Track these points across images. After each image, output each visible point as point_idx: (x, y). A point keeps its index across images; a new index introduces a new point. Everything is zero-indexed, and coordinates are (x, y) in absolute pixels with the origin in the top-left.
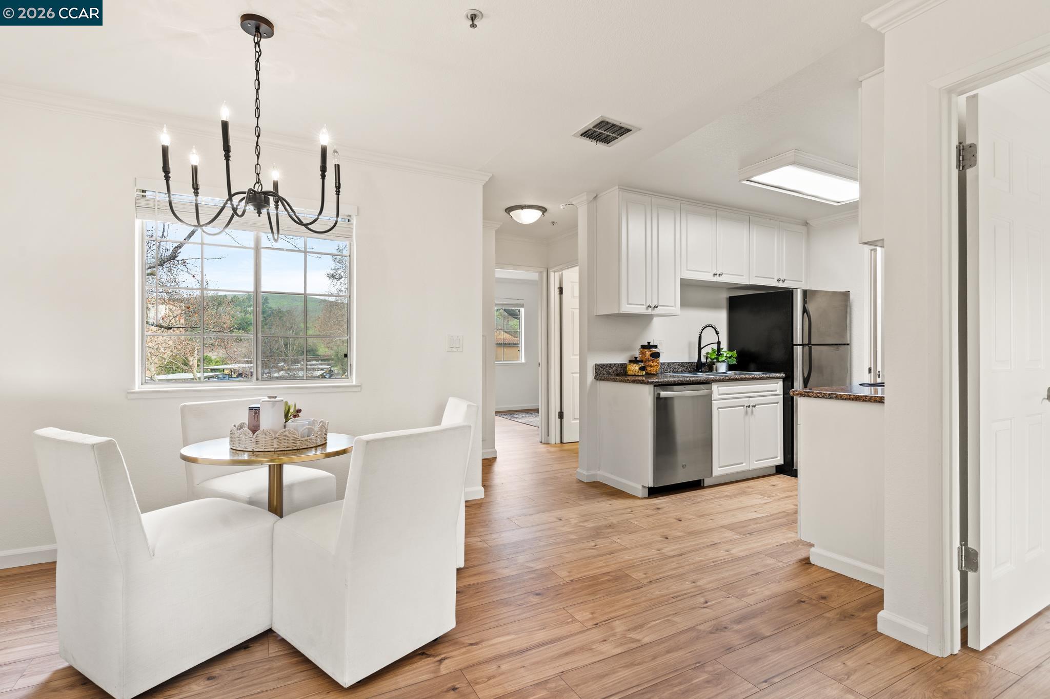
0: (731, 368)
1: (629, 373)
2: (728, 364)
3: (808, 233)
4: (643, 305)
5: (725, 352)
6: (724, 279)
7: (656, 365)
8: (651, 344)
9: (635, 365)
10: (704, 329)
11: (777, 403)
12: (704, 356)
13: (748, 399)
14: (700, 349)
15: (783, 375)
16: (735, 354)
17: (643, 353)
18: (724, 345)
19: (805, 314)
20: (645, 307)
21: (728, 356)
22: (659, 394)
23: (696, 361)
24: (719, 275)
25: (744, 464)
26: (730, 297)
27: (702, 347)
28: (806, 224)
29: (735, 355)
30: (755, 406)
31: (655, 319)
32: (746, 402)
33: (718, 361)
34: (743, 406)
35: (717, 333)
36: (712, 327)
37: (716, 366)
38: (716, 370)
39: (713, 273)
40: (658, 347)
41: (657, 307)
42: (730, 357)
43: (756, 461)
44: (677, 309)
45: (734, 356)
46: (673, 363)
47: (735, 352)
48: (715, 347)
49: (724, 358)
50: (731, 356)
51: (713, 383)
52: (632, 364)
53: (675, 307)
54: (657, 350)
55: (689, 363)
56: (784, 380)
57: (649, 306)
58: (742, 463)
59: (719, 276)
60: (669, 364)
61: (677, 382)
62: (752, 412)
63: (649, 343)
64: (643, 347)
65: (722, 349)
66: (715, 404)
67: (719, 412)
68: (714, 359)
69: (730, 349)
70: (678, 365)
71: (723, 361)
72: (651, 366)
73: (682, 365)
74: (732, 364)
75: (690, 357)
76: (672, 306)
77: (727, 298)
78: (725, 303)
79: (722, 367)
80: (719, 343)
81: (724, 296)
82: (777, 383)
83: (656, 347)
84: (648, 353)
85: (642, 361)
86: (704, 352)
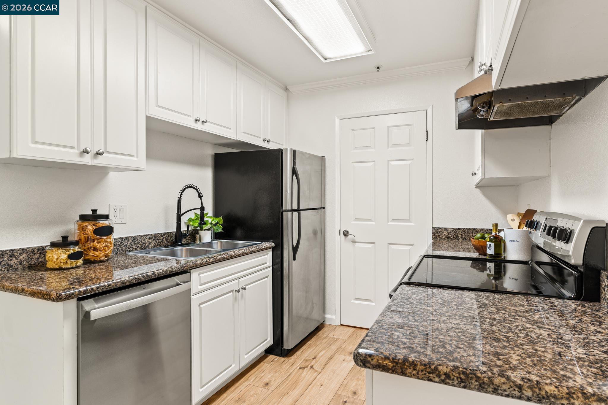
0: (217, 236)
1: (49, 265)
2: (214, 232)
3: (288, 98)
4: (73, 148)
5: (210, 217)
6: (207, 128)
7: (107, 246)
8: (98, 213)
9: (60, 251)
10: (184, 190)
11: (267, 277)
12: (185, 223)
13: (237, 281)
14: (179, 216)
15: (272, 244)
16: (220, 220)
17: (82, 229)
18: (209, 210)
19: (294, 176)
20: (76, 151)
21: (214, 223)
22: (87, 314)
23: (175, 230)
24: (203, 122)
25: (233, 365)
26: (215, 154)
27: (182, 213)
28: (286, 89)
29: (222, 222)
30: (245, 289)
31: (112, 175)
32: (235, 285)
33: (201, 229)
34: (232, 291)
35: (200, 196)
36: (194, 188)
37: (200, 236)
38: (200, 240)
39: (196, 118)
40: (111, 217)
41: (101, 154)
42: (215, 225)
43: (246, 355)
44: (141, 160)
45: (220, 223)
46: (142, 236)
47: (221, 218)
48: (198, 212)
49: (209, 226)
50: (218, 223)
51: (192, 271)
52: (54, 249)
53: (137, 157)
54: (106, 223)
55: (165, 234)
56: (273, 249)
57: (86, 152)
58: (231, 366)
59: (203, 124)
60: (134, 238)
61: (127, 284)
62: (242, 295)
63: (94, 211)
64: (83, 218)
65: (207, 214)
66: (195, 299)
67: (200, 309)
68: (197, 227)
69: (216, 215)
70: (149, 238)
71: (208, 230)
72: (95, 249)
73: (155, 237)
74: (218, 232)
75: (167, 227)
76: (133, 156)
77: (212, 155)
78: (210, 161)
79: (206, 236)
80: (202, 209)
81: (210, 152)
82: (267, 255)
83: (106, 217)
84: (90, 228)
85: (76, 243)
86: (184, 219)
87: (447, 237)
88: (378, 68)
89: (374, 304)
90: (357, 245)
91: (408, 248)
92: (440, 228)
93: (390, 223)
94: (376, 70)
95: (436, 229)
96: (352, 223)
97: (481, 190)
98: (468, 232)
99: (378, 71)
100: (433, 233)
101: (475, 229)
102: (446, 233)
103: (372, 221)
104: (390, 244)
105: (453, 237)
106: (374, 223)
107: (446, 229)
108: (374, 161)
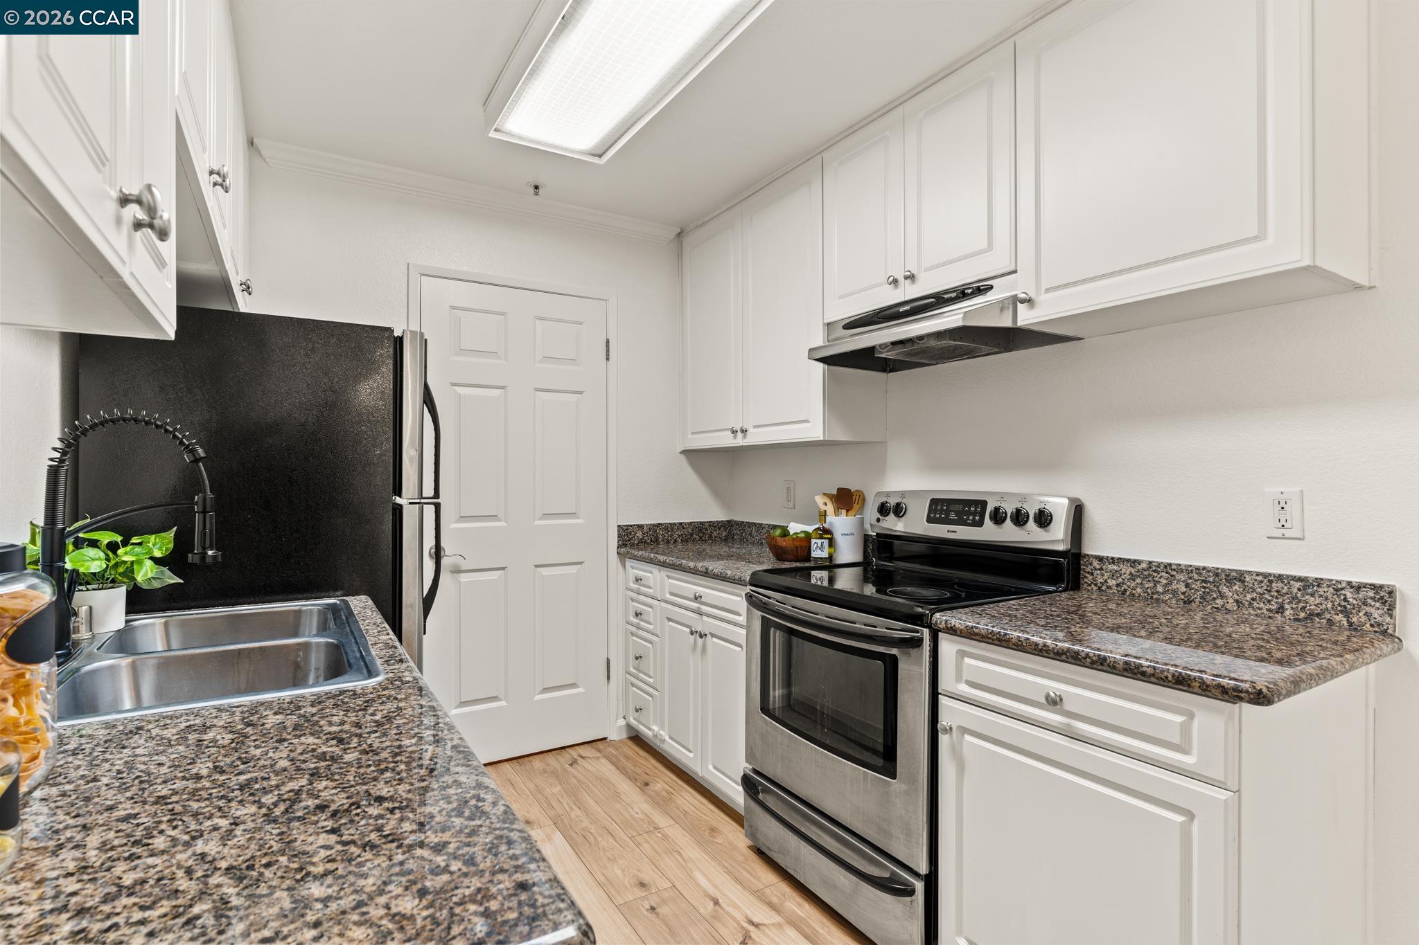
19: (425, 408)
87: (642, 541)
88: (536, 187)
89: (503, 703)
90: (464, 578)
91: (572, 570)
92: (631, 526)
93: (537, 523)
94: (532, 190)
95: (625, 528)
96: (451, 527)
97: (687, 457)
98: (672, 529)
99: (537, 194)
100: (619, 536)
101: (681, 524)
102: (639, 534)
103: (500, 520)
104: (537, 566)
105: (651, 541)
106: (503, 524)
107: (640, 527)
108: (503, 388)
